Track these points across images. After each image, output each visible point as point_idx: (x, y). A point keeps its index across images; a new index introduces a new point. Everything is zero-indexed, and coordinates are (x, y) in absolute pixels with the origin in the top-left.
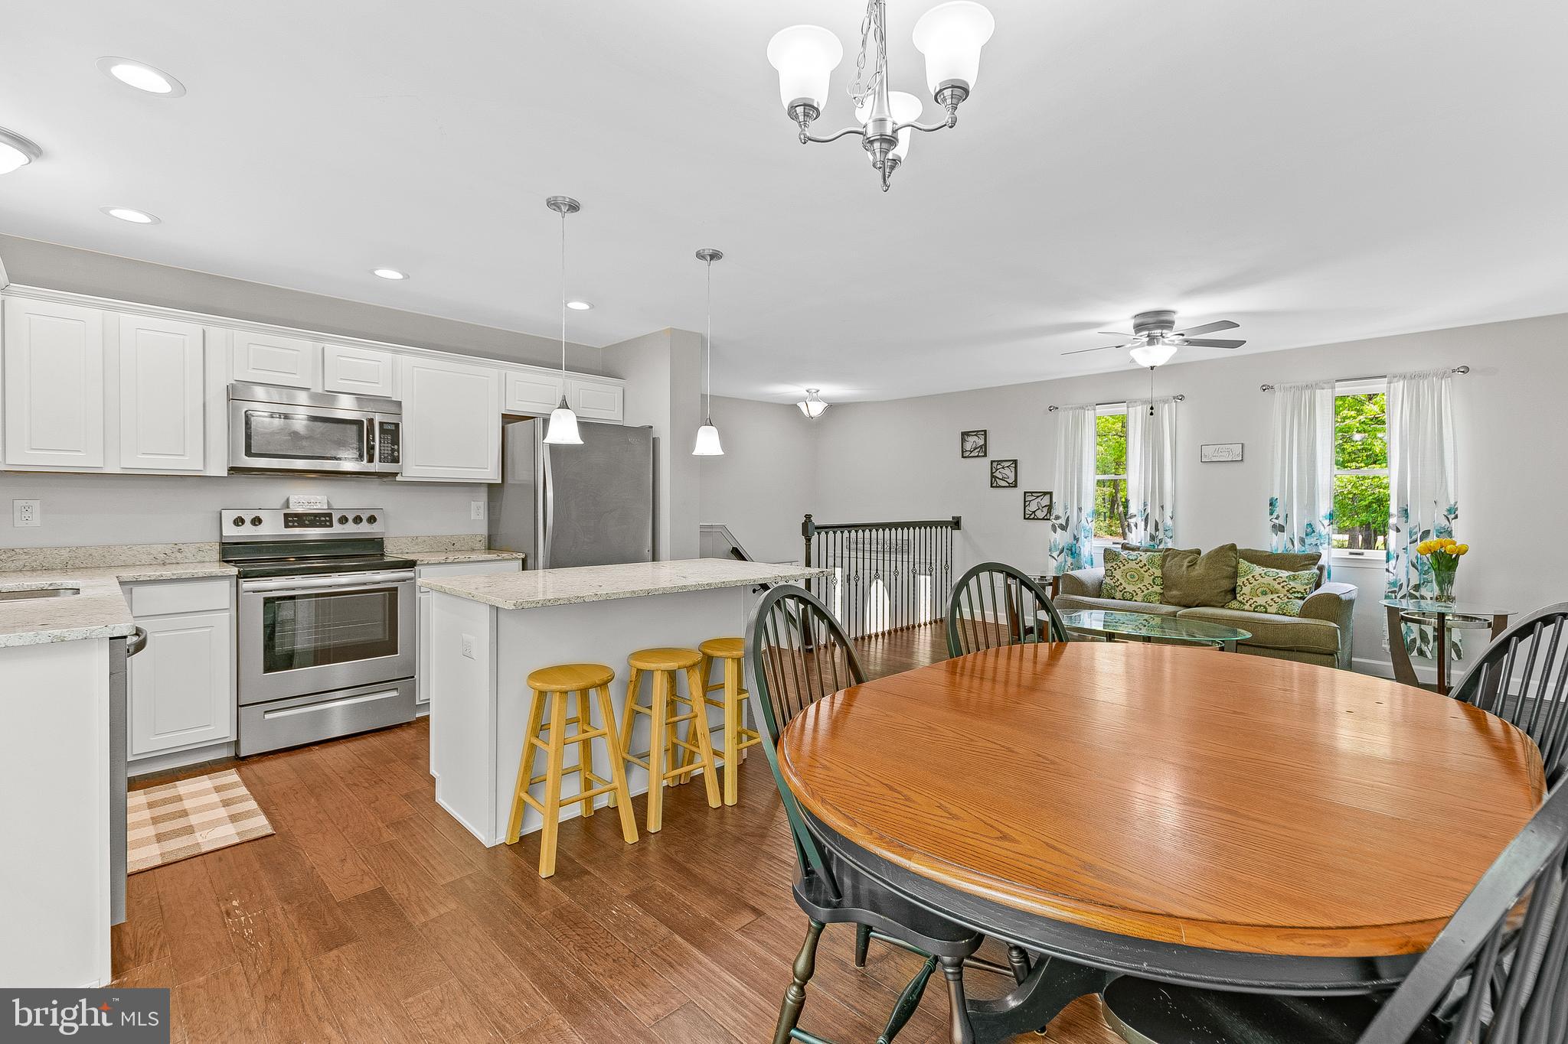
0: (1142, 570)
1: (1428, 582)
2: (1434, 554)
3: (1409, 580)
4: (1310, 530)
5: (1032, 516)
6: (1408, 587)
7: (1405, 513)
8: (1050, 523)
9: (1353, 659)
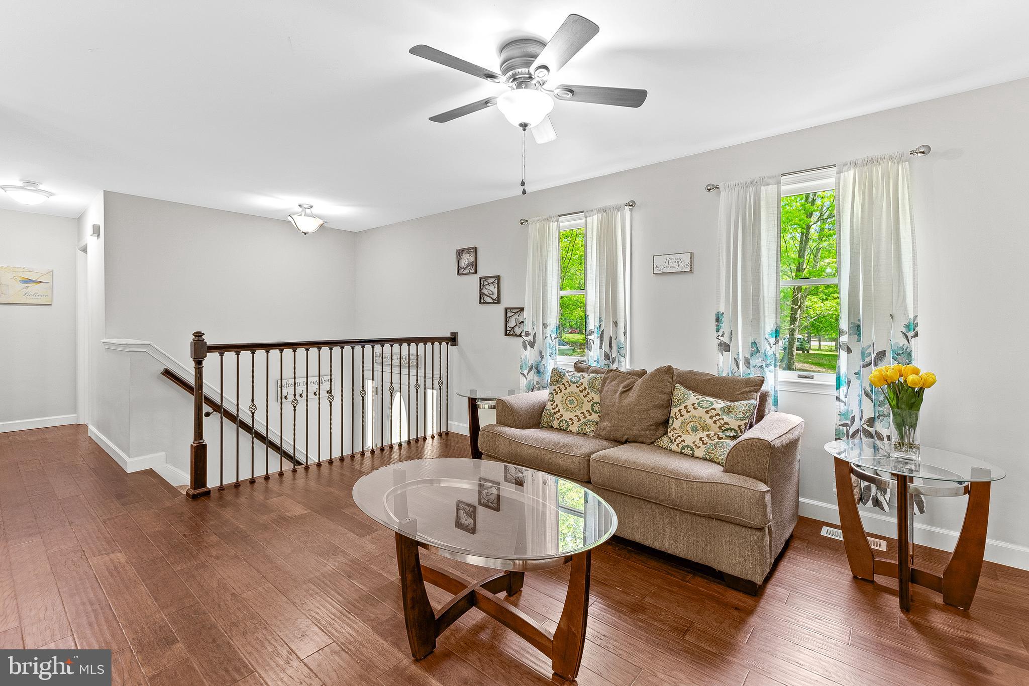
0: (581, 395)
1: (884, 416)
2: (892, 385)
3: (862, 412)
4: (755, 349)
5: (512, 333)
6: (861, 420)
7: (856, 329)
8: (520, 340)
9: (801, 499)
